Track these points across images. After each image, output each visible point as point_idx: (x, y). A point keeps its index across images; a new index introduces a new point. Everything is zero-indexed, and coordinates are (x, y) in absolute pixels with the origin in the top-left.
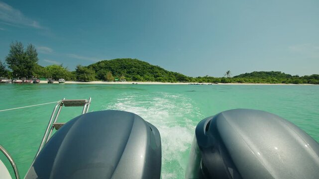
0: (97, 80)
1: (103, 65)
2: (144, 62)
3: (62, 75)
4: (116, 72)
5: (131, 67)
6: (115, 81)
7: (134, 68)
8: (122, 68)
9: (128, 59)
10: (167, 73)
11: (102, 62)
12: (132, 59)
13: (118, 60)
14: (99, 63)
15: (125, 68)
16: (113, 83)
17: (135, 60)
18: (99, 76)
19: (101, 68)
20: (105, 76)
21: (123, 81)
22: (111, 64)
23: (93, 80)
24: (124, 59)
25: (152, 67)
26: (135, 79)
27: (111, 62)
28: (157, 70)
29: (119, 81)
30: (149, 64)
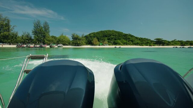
0: (87, 45)
1: (92, 35)
2: (119, 32)
3: (62, 41)
4: (100, 39)
5: (110, 36)
6: (99, 45)
7: (112, 36)
8: (104, 36)
9: (108, 30)
10: (137, 39)
11: (92, 33)
12: (111, 30)
13: (101, 32)
14: (90, 34)
15: (106, 36)
16: (98, 47)
17: (113, 31)
18: (88, 42)
19: (91, 37)
20: (92, 42)
21: (106, 45)
22: (97, 34)
23: (83, 45)
24: (105, 31)
25: (126, 35)
26: (115, 44)
27: (97, 33)
28: (129, 37)
29: (103, 45)
30: (123, 33)
